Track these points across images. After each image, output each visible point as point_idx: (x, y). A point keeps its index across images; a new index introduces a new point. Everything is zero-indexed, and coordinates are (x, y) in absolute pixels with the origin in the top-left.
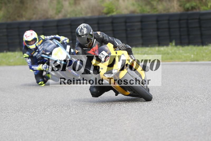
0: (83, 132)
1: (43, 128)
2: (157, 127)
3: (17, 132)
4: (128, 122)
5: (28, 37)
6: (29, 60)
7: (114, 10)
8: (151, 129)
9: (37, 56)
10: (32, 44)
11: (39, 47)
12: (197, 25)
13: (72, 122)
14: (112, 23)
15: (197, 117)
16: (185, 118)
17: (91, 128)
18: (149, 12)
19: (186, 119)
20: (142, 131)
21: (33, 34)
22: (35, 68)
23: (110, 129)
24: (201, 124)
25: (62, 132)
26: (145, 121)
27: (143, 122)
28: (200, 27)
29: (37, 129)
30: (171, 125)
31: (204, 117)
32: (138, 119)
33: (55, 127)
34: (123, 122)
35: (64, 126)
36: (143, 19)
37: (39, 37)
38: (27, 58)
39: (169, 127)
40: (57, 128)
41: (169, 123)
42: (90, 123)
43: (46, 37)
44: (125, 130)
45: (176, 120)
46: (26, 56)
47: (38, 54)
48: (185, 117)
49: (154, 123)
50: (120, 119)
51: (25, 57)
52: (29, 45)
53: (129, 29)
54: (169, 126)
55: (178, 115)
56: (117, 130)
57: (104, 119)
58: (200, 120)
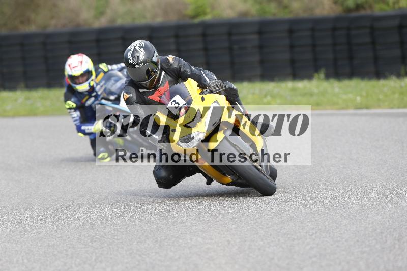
0: (146, 245)
1: (69, 238)
2: (289, 236)
3: (19, 246)
4: (234, 226)
5: (74, 67)
6: (76, 114)
7: (208, 10)
8: (279, 240)
9: (93, 105)
10: (81, 81)
11: (98, 88)
12: (368, 39)
13: (126, 227)
14: (204, 35)
15: (368, 217)
16: (343, 218)
17: (163, 238)
18: (274, 15)
19: (345, 221)
20: (261, 243)
21: (84, 62)
22: (88, 129)
23: (199, 239)
24: (376, 230)
25: (106, 245)
26: (267, 224)
27: (262, 225)
28: (373, 43)
29: (57, 239)
30: (316, 233)
31: (380, 217)
32: (253, 221)
33: (94, 236)
34: (225, 226)
35: (110, 233)
36: (264, 28)
37: (97, 66)
38: (73, 110)
39: (314, 237)
40: (96, 238)
41: (313, 229)
42: (160, 229)
43: (110, 67)
44: (229, 242)
45: (326, 223)
46: (71, 106)
47: (95, 100)
48: (345, 217)
49: (285, 229)
50: (218, 221)
51: (68, 107)
52: (76, 84)
53: (235, 47)
54: (313, 234)
55: (332, 213)
56: (213, 241)
57: (187, 221)
58: (373, 223)
